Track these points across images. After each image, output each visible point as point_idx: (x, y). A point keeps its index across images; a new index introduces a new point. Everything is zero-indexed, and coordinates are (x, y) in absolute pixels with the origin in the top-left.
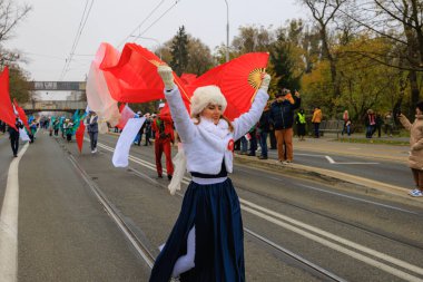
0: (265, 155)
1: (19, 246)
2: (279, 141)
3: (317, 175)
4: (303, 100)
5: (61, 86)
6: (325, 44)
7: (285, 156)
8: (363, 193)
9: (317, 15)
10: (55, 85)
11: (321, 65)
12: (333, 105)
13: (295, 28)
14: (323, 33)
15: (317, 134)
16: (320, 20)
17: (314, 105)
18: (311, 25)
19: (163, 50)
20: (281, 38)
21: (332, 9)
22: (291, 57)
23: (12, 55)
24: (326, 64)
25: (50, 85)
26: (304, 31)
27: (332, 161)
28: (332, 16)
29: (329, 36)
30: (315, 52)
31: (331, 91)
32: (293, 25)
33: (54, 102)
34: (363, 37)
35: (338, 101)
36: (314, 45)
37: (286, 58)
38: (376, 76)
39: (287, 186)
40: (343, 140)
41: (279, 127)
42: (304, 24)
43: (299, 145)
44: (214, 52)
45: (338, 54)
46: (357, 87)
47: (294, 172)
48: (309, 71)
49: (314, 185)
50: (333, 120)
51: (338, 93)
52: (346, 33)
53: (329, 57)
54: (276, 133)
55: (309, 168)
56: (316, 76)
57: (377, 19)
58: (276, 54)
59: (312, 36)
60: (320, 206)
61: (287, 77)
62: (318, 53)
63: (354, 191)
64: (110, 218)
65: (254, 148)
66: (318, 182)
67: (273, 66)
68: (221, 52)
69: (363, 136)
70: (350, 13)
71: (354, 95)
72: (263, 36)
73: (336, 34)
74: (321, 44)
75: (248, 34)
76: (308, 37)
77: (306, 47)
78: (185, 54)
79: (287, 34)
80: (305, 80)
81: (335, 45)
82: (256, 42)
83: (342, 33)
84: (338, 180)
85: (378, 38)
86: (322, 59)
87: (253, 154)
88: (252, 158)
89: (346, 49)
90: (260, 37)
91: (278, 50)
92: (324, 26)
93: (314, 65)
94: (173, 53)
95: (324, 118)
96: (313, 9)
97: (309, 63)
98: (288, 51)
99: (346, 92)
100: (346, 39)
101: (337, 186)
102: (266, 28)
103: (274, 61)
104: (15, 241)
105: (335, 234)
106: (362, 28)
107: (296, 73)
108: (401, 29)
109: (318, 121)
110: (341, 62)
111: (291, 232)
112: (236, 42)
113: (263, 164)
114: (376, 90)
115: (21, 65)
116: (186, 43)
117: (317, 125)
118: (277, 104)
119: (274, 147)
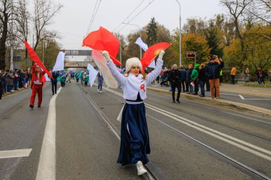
0: (203, 94)
1: (57, 149)
2: (211, 86)
3: (234, 106)
4: (225, 62)
5: (81, 53)
6: (237, 29)
7: (215, 95)
8: (261, 117)
9: (232, 12)
10: (77, 52)
11: (235, 41)
12: (242, 65)
13: (220, 20)
14: (236, 23)
15: (233, 82)
16: (234, 15)
17: (232, 65)
18: (229, 17)
19: (142, 32)
20: (212, 25)
21: (241, 8)
22: (218, 36)
23: (51, 34)
24: (238, 41)
25: (74, 52)
26: (225, 21)
27: (243, 98)
28: (241, 13)
29: (239, 24)
30: (231, 33)
31: (241, 57)
32: (218, 17)
33: (77, 62)
34: (259, 25)
35: (245, 63)
36: (231, 30)
37: (214, 36)
38: (267, 47)
39: (216, 112)
40: (249, 85)
41: (212, 78)
42: (225, 17)
43: (225, 88)
44: (172, 33)
45: (245, 35)
46: (256, 54)
47: (221, 104)
48: (228, 45)
49: (234, 113)
50: (243, 74)
51: (245, 58)
52: (249, 22)
53: (240, 36)
54: (210, 81)
55: (230, 102)
56: (232, 48)
57: (267, 14)
58: (209, 35)
59: (230, 24)
60: (237, 125)
61: (215, 48)
62: (233, 34)
63: (256, 116)
64: (111, 132)
65: (197, 90)
66: (235, 110)
67: (207, 42)
68: (176, 33)
69: (256, 83)
70: (251, 11)
71: (255, 59)
72: (201, 24)
73: (243, 23)
74: (235, 29)
75: (192, 23)
76: (227, 25)
77: (226, 30)
78: (155, 34)
79: (215, 23)
80: (226, 50)
81: (243, 29)
82: (197, 28)
83: (247, 22)
84: (246, 109)
85: (267, 26)
86: (236, 38)
87: (196, 94)
88: (196, 96)
89: (250, 32)
90: (199, 24)
91: (210, 33)
92: (236, 18)
93: (231, 41)
94: (148, 34)
95: (237, 73)
96: (230, 8)
97: (228, 40)
98: (216, 33)
99: (250, 57)
100: (249, 26)
101: (246, 113)
102: (202, 19)
103: (207, 39)
104: (54, 147)
105: (246, 141)
106: (259, 19)
107: (220, 46)
109: (234, 74)
110: (247, 39)
111: (219, 140)
112: (185, 27)
113: (202, 99)
114: (267, 56)
115: (57, 40)
116: (156, 27)
117: (233, 77)
118: (210, 64)
119: (208, 90)
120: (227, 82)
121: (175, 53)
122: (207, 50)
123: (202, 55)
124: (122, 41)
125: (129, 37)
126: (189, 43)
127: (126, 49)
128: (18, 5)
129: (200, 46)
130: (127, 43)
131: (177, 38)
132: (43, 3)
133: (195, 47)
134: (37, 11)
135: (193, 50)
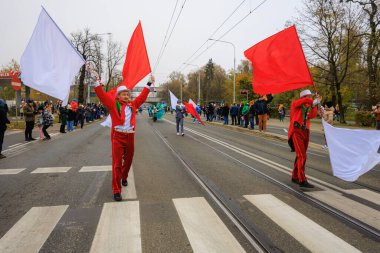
0: (252, 128)
2: (260, 121)
3: (278, 138)
7: (262, 128)
17: (280, 102)
19: (200, 71)
31: (289, 94)
39: (263, 143)
41: (260, 113)
43: (271, 123)
44: (227, 73)
47: (266, 136)
54: (259, 116)
55: (274, 134)
57: (313, 58)
65: (247, 124)
66: (278, 141)
68: (231, 73)
75: (246, 64)
78: (212, 73)
87: (246, 127)
94: (206, 73)
108: (326, 63)
112: (239, 68)
113: (251, 132)
116: (213, 67)
118: (259, 101)
119: (257, 124)
120: (275, 117)
121: (229, 90)
124: (182, 79)
125: (189, 75)
126: (242, 82)
127: (186, 86)
128: (94, 48)
129: (251, 85)
130: (187, 81)
131: (232, 78)
132: (115, 46)
133: (247, 85)
134: (109, 53)
135: (246, 88)
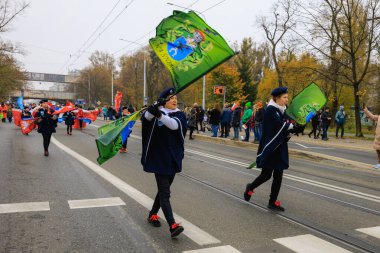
5: (48, 78)
9: (269, 36)
10: (43, 76)
16: (272, 41)
21: (281, 33)
25: (38, 76)
28: (281, 38)
33: (42, 92)
58: (241, 65)
67: (239, 74)
83: (287, 51)
89: (290, 65)
91: (242, 62)
92: (274, 46)
96: (267, 31)
103: (240, 70)
122: (239, 85)
123: (233, 92)
125: (122, 59)
126: (216, 75)
129: (231, 80)
130: (119, 69)
133: (224, 80)
135: (222, 85)
